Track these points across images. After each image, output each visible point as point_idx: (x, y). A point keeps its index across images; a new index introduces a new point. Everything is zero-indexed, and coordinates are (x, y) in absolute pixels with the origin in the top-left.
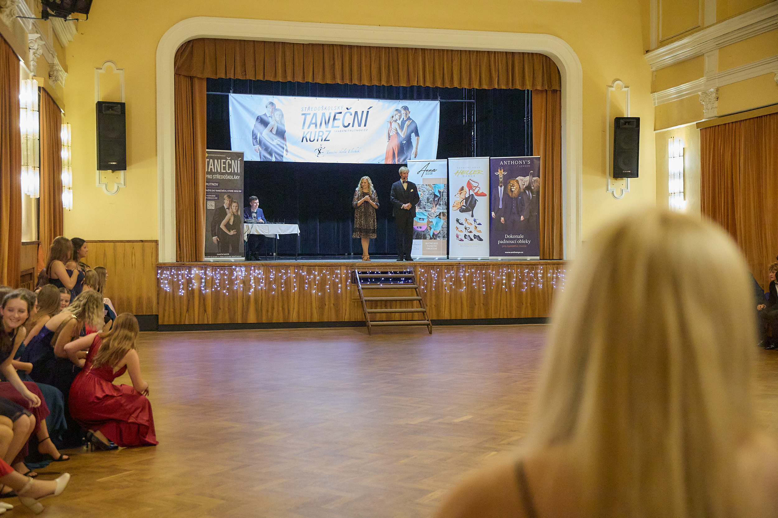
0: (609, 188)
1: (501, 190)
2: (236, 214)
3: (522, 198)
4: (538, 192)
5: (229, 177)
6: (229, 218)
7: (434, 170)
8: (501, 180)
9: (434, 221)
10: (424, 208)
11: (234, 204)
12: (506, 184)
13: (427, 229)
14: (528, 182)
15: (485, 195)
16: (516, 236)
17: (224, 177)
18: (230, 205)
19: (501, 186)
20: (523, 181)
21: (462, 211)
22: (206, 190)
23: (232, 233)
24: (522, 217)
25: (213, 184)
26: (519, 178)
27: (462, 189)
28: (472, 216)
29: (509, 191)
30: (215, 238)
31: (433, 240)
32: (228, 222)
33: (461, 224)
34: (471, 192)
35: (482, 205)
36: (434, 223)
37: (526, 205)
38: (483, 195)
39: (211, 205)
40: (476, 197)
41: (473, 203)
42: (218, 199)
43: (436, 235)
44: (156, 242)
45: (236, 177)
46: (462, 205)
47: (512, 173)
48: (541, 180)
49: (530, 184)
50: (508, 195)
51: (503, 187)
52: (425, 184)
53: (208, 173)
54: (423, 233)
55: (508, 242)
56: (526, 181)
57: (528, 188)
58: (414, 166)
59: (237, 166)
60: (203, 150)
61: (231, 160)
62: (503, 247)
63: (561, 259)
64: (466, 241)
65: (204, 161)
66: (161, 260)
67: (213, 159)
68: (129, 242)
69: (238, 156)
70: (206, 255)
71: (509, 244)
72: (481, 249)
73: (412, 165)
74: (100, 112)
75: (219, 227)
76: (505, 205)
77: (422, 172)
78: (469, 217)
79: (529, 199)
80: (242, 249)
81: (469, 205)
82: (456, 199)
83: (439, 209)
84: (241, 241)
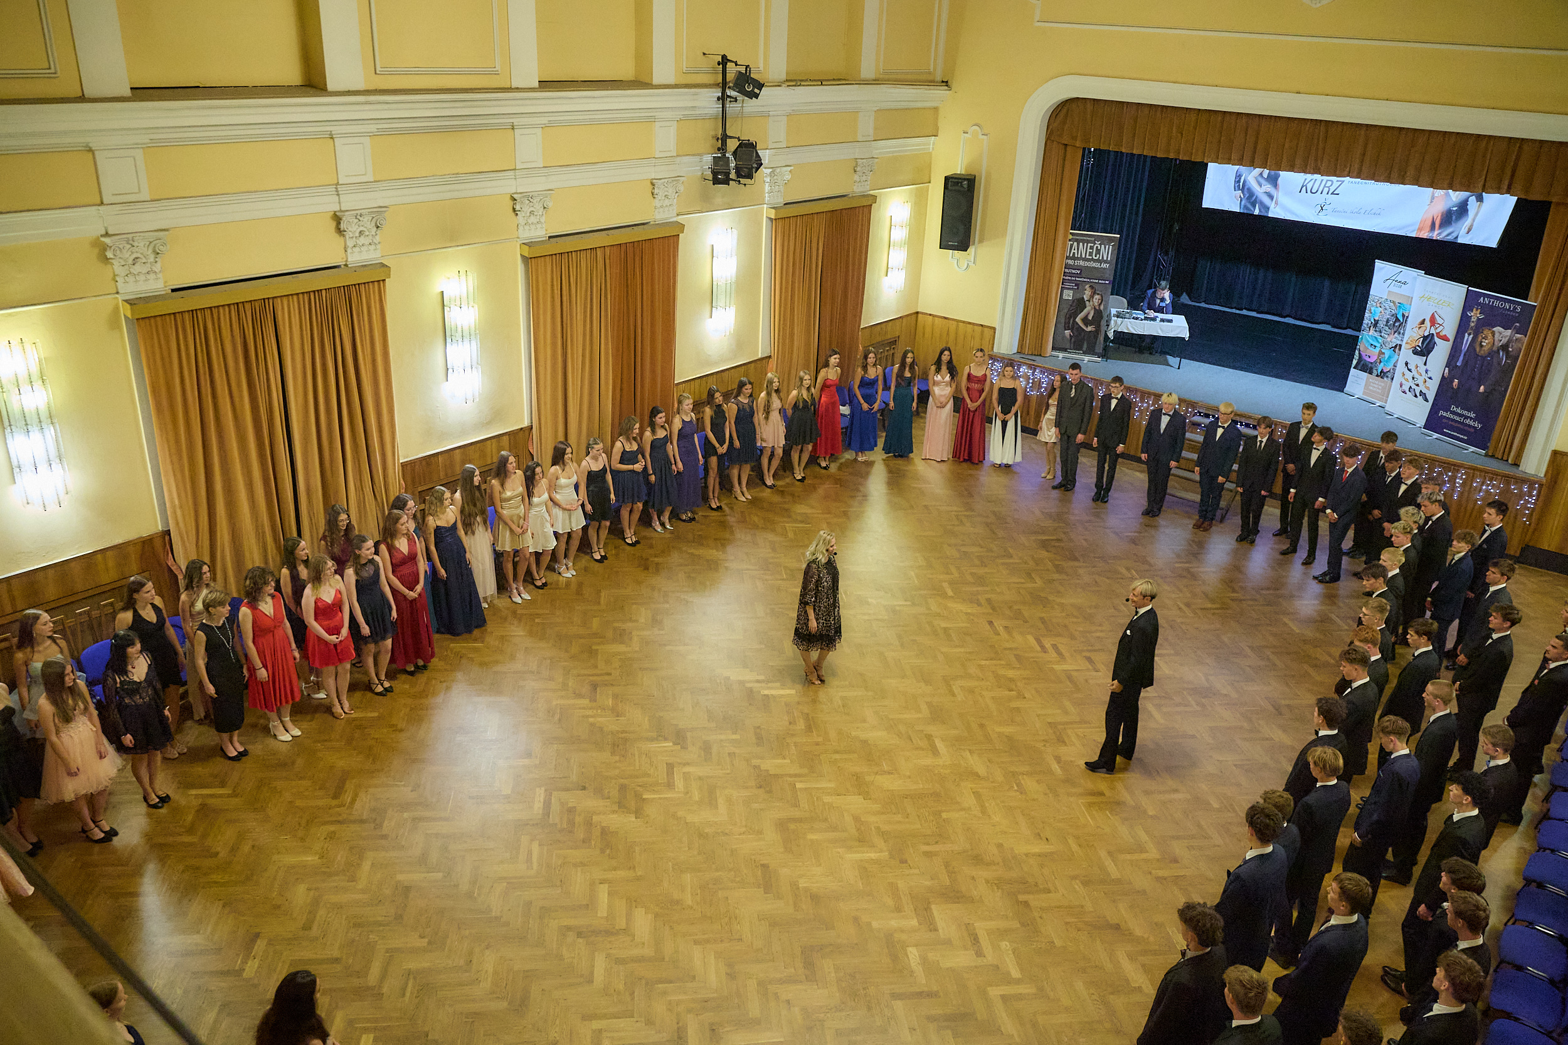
1: (1468, 338)
2: (1097, 308)
3: (1492, 359)
4: (1516, 358)
5: (1097, 265)
6: (1089, 311)
7: (1405, 283)
8: (1472, 324)
9: (1387, 353)
10: (1380, 332)
11: (1097, 297)
12: (1477, 332)
13: (1375, 362)
14: (1507, 339)
15: (1448, 340)
16: (1465, 413)
17: (1087, 264)
18: (1092, 296)
19: (1469, 334)
20: (1502, 334)
21: (1415, 352)
22: (1063, 277)
23: (1089, 329)
24: (1482, 388)
25: (1074, 271)
26: (1497, 329)
27: (1423, 322)
28: (1425, 364)
29: (1478, 343)
30: (1067, 332)
31: (1379, 378)
32: (1087, 316)
33: (1410, 370)
34: (1433, 331)
35: (1442, 350)
36: (1387, 357)
37: (1494, 371)
38: (1445, 339)
39: (1068, 295)
40: (1436, 339)
41: (1431, 346)
43: (1385, 373)
44: (994, 329)
45: (1104, 266)
46: (1417, 344)
47: (1492, 318)
48: (1526, 340)
49: (1509, 342)
50: (1475, 350)
51: (1472, 336)
52: (1389, 299)
53: (1067, 258)
54: (1370, 365)
55: (1452, 417)
56: (1505, 337)
57: (1505, 347)
58: (1383, 270)
59: (1107, 252)
60: (1066, 231)
61: (1100, 244)
62: (1444, 421)
63: (1516, 465)
64: (1410, 395)
65: (1064, 244)
66: (995, 350)
67: (1078, 242)
68: (970, 323)
69: (1111, 240)
70: (1054, 349)
71: (1453, 420)
72: (1418, 412)
73: (1382, 269)
74: (946, 187)
75: (1074, 321)
76: (1466, 363)
77: (1390, 281)
78: (1421, 364)
79: (1499, 364)
80: (1099, 348)
81: (1425, 348)
82: (1412, 334)
83: (1394, 339)
84: (1101, 338)
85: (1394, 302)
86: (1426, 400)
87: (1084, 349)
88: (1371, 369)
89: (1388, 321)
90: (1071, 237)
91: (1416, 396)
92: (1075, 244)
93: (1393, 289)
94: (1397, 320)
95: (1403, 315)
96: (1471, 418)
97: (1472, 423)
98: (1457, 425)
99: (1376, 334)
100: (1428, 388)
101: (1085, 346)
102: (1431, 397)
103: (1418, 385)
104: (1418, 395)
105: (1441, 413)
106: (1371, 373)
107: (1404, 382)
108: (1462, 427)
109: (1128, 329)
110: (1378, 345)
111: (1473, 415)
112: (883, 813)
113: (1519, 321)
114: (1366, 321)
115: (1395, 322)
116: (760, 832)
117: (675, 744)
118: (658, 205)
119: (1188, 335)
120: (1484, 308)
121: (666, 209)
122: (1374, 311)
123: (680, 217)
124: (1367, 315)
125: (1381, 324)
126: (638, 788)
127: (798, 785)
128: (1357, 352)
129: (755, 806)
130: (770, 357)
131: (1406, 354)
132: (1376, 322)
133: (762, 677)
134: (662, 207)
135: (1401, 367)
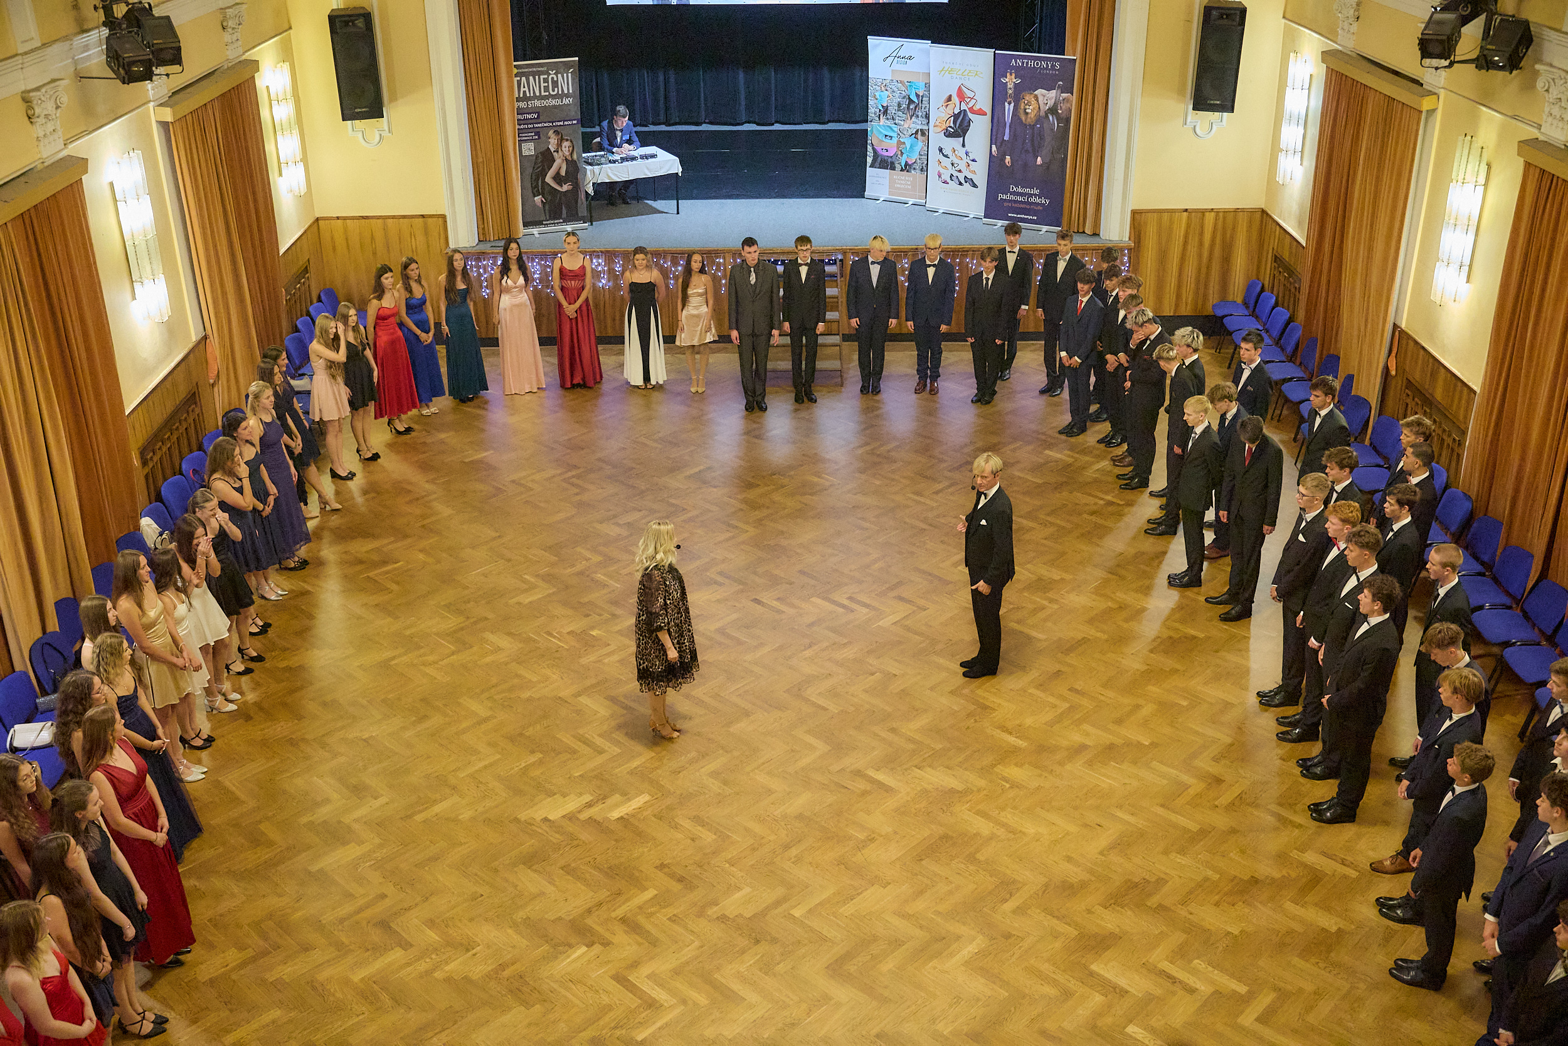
0: (1189, 120)
1: (1009, 108)
2: (570, 158)
3: (1042, 127)
4: (1068, 120)
5: (553, 102)
6: (559, 165)
7: (910, 58)
8: (1010, 92)
9: (908, 142)
10: (893, 119)
11: (566, 144)
12: (1017, 99)
13: (896, 155)
14: (1053, 101)
15: (985, 114)
16: (1027, 190)
17: (545, 103)
18: (559, 145)
19: (1010, 103)
20: (1046, 97)
21: (948, 135)
22: (517, 127)
23: (565, 188)
24: (1039, 159)
25: (529, 116)
26: (1039, 92)
27: (949, 99)
28: (963, 146)
29: (1022, 111)
30: (538, 199)
31: (905, 172)
32: (558, 173)
33: (946, 156)
34: (964, 107)
35: (980, 128)
36: (908, 146)
37: (1048, 139)
38: (981, 113)
39: (529, 149)
40: (970, 115)
41: (966, 124)
42: (539, 138)
43: (910, 166)
44: (444, 217)
45: (566, 101)
46: (948, 125)
47: (1032, 81)
48: (1074, 98)
49: (1056, 103)
50: (1020, 119)
51: (1012, 105)
52: (895, 79)
53: (518, 100)
54: (889, 160)
55: (1014, 198)
56: (1050, 99)
57: (1053, 110)
58: (879, 48)
59: (567, 83)
60: (508, 64)
61: (556, 74)
62: (1006, 204)
63: (1096, 234)
64: (953, 185)
65: (511, 82)
66: (452, 245)
67: (527, 75)
68: (404, 217)
69: (567, 66)
70: (526, 224)
71: (1016, 202)
72: (973, 202)
73: (876, 46)
74: (333, 31)
75: (543, 181)
76: (1014, 135)
77: (889, 59)
78: (958, 146)
79: (1052, 130)
80: (583, 211)
81: (959, 128)
82: (940, 115)
83: (915, 124)
84: (583, 196)
85: (901, 82)
86: (975, 186)
87: (564, 215)
88: (892, 163)
89: (899, 105)
90: (515, 71)
91: (961, 184)
92: (524, 79)
93: (895, 66)
94: (911, 101)
95: (917, 96)
96: (1035, 195)
97: (1038, 200)
98: (1023, 206)
99: (889, 123)
100: (974, 172)
101: (564, 211)
102: (981, 179)
103: (960, 171)
104: (963, 182)
105: (1001, 196)
106: (893, 168)
107: (942, 171)
108: (1028, 207)
109: (609, 177)
110: (894, 135)
111: (1037, 192)
112: (921, 892)
113: (1063, 79)
114: (871, 110)
115: (909, 105)
116: (826, 998)
117: (590, 945)
118: (41, 134)
119: (681, 170)
120: (1019, 72)
121: (51, 138)
122: (877, 97)
123: (71, 146)
124: (871, 102)
125: (892, 110)
126: (618, 1033)
127: (797, 913)
128: (869, 148)
129: (781, 968)
130: (205, 338)
131: (937, 138)
132: (886, 110)
133: (587, 798)
134: (45, 136)
135: (934, 154)
